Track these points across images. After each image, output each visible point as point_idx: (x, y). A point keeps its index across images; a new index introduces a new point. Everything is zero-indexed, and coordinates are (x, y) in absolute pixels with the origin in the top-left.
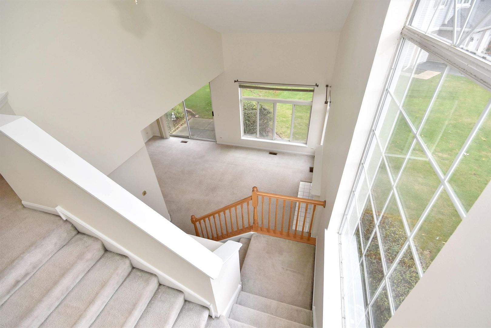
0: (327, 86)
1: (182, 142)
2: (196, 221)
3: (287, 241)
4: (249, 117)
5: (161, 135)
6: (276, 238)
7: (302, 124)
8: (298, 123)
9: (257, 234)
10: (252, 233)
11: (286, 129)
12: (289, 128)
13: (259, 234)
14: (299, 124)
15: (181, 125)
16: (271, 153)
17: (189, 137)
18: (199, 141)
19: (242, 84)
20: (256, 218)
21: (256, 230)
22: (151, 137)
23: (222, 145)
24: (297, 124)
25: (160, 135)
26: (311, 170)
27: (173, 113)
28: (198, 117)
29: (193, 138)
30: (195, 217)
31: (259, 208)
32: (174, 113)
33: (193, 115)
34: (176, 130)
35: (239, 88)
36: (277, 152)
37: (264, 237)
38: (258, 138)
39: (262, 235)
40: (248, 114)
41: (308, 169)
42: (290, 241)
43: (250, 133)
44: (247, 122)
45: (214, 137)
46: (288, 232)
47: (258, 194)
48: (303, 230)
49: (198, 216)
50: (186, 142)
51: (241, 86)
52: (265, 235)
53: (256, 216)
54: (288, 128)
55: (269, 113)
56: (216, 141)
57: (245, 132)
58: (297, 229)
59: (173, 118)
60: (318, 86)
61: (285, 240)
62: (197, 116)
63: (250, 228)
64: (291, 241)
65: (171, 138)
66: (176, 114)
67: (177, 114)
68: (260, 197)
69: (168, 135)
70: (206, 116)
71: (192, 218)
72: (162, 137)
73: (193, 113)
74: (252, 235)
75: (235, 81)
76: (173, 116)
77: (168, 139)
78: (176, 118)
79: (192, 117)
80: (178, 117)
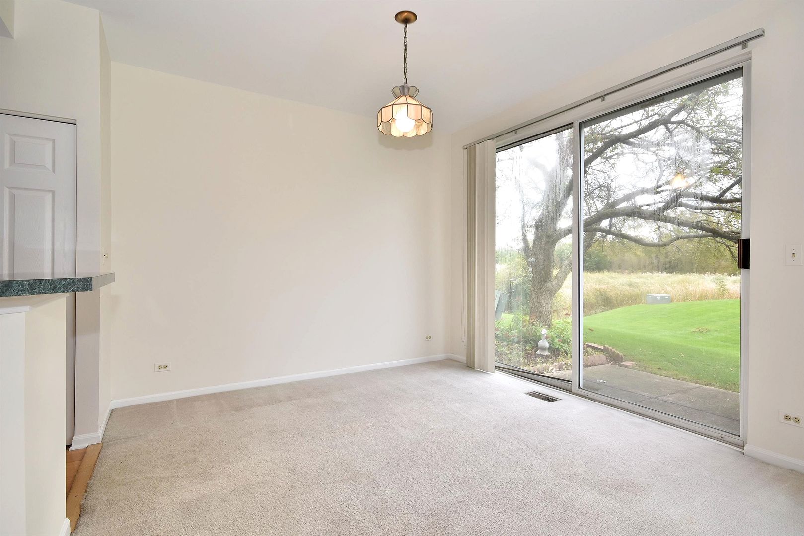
1: (536, 395)
5: (468, 358)
17: (574, 387)
22: (441, 356)
25: (464, 362)
27: (543, 332)
28: (633, 368)
29: (591, 395)
33: (615, 360)
50: (550, 399)
59: (543, 349)
62: (627, 364)
65: (499, 375)
69: (490, 360)
72: (469, 366)
76: (544, 344)
77: (485, 375)
78: (550, 349)
79: (608, 363)
80: (557, 350)
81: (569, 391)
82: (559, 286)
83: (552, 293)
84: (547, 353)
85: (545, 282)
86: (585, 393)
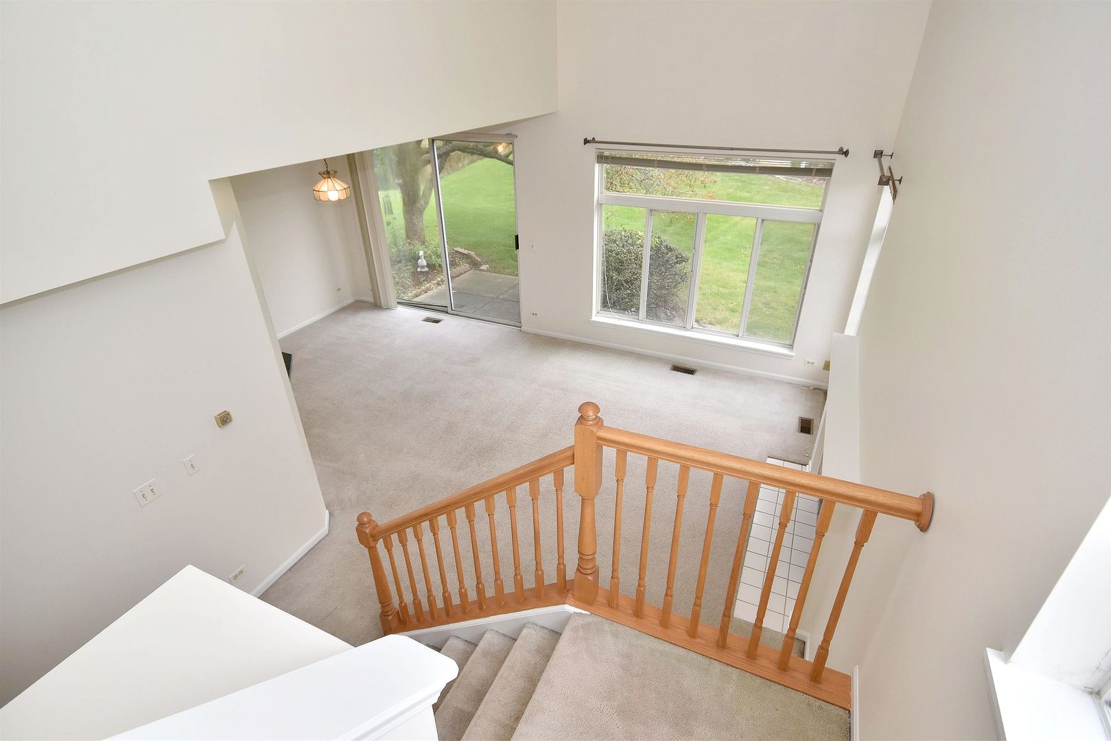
0: (878, 154)
1: (428, 320)
2: (375, 538)
3: (717, 667)
4: (622, 262)
5: (375, 298)
6: (667, 647)
7: (773, 304)
8: (763, 303)
9: (590, 619)
10: (569, 608)
11: (727, 313)
12: (737, 311)
13: (597, 619)
14: (767, 304)
15: (438, 284)
16: (677, 368)
17: (449, 310)
18: (473, 322)
19: (607, 153)
20: (588, 550)
21: (587, 601)
22: (350, 301)
23: (536, 335)
24: (760, 305)
25: (371, 300)
26: (806, 427)
27: (421, 253)
28: (488, 271)
29: (459, 313)
30: (370, 521)
31: (603, 503)
32: (425, 253)
33: (475, 265)
34: (420, 294)
35: (597, 166)
36: (695, 368)
37: (615, 636)
38: (642, 322)
39: (607, 626)
40: (617, 254)
41: (795, 424)
42: (730, 669)
43: (620, 309)
44: (615, 275)
45: (518, 316)
46: (724, 630)
47: (599, 438)
48: (793, 629)
49: (382, 519)
50: (437, 321)
51: (602, 159)
52: (621, 628)
53: (588, 540)
54: (733, 311)
55: (681, 259)
56: (519, 325)
57: (605, 304)
58: (766, 623)
59: (423, 267)
60: (846, 153)
61: (705, 661)
62: (484, 267)
63: (562, 590)
64: (735, 673)
65: (401, 309)
66: (431, 256)
67: (433, 257)
68: (609, 453)
69: (393, 300)
70: (508, 268)
71: (361, 525)
72: (376, 305)
73: (477, 258)
74: (568, 618)
75: (586, 141)
76: (423, 262)
77: (392, 311)
78: (428, 266)
79: (471, 269)
80: (434, 265)
81: (447, 312)
82: (427, 203)
83: (421, 212)
84: (427, 269)
85: (415, 203)
86: (456, 313)
